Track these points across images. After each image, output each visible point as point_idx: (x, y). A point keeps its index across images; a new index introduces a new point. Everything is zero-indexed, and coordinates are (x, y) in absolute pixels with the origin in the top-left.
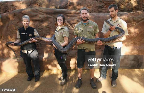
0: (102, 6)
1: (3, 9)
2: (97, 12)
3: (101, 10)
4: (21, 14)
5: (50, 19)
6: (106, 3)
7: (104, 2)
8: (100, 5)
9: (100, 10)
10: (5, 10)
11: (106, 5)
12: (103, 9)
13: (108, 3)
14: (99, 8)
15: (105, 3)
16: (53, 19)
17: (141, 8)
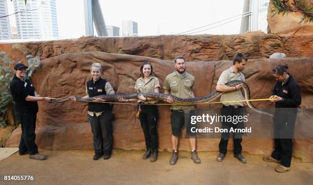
0: (197, 49)
1: (46, 52)
2: (190, 59)
3: (196, 56)
4: (68, 61)
5: (109, 70)
6: (203, 44)
7: (200, 43)
8: (195, 48)
9: (194, 55)
10: (48, 54)
11: (203, 48)
12: (198, 54)
13: (206, 44)
14: (191, 53)
15: (201, 45)
16: (113, 69)
17: (263, 53)
